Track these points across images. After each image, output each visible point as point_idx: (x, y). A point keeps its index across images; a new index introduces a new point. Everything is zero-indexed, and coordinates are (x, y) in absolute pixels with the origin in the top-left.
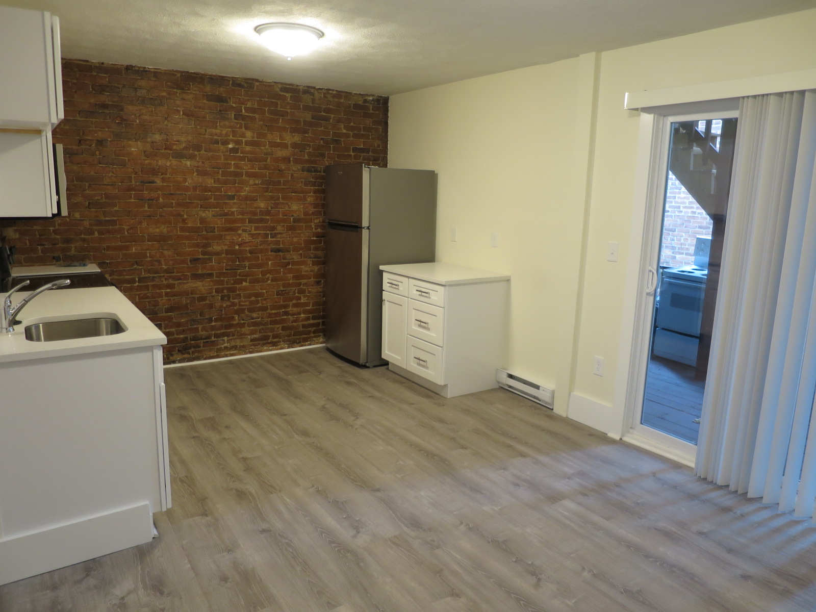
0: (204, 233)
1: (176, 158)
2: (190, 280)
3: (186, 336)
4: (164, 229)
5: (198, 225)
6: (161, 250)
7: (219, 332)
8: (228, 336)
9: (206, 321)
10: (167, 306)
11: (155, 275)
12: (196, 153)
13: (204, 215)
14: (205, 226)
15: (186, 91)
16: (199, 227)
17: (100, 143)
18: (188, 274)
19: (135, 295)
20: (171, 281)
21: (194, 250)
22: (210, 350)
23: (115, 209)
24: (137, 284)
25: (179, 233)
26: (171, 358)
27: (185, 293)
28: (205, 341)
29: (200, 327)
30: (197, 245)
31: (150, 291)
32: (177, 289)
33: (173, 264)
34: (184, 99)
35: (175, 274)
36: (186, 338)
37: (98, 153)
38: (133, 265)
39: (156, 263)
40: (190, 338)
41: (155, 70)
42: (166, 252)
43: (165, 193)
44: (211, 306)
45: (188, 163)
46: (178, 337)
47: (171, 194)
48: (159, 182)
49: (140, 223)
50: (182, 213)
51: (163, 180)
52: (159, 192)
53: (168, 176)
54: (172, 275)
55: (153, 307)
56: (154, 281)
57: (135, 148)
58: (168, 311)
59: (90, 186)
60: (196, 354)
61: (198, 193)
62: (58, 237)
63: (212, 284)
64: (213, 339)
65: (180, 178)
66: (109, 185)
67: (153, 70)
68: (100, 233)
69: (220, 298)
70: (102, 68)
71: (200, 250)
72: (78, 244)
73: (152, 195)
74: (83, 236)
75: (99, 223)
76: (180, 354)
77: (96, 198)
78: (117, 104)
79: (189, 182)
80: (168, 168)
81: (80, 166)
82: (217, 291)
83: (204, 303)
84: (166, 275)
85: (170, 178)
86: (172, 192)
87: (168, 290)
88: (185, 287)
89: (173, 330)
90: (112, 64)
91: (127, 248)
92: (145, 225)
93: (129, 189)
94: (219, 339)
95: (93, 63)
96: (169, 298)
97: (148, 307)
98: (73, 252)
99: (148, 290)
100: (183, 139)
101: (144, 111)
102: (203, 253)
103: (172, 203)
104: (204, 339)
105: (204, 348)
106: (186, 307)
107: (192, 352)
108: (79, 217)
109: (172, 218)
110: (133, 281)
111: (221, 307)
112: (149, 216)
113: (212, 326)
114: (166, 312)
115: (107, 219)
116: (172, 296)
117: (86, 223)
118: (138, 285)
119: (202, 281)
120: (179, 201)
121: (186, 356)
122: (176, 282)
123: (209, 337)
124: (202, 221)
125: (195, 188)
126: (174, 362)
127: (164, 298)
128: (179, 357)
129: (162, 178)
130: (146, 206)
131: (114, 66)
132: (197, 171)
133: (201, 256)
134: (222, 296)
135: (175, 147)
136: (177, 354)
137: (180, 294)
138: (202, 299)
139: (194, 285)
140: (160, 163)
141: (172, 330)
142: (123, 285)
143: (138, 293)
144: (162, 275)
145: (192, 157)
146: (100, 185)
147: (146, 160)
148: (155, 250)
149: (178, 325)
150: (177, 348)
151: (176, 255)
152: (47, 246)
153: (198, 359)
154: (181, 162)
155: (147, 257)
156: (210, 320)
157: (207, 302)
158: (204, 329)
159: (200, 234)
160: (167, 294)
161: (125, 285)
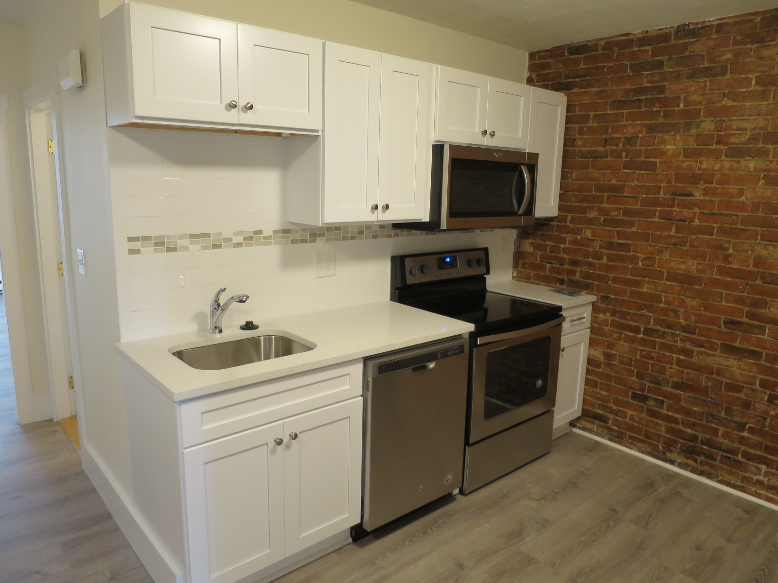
0: (759, 282)
1: (731, 157)
2: (718, 353)
3: (696, 433)
4: (692, 266)
5: (751, 268)
6: (682, 297)
7: (752, 451)
8: (768, 465)
9: (733, 425)
10: (675, 379)
11: (667, 330)
12: (769, 146)
13: (764, 252)
14: (762, 270)
15: (767, 44)
16: (750, 272)
17: (629, 141)
18: (717, 342)
19: (636, 350)
20: (688, 345)
21: (733, 307)
22: (731, 473)
23: (634, 229)
24: (642, 335)
25: (715, 276)
26: (668, 454)
27: (709, 370)
28: (725, 454)
29: (721, 430)
30: (742, 301)
31: (657, 350)
32: (695, 359)
33: (696, 322)
34: (762, 58)
35: (696, 337)
36: (696, 437)
37: (624, 154)
38: (640, 309)
39: (672, 314)
40: (702, 440)
41: (719, 22)
42: (688, 300)
43: (705, 211)
44: (747, 405)
45: (752, 164)
46: (683, 429)
47: (713, 214)
48: (698, 195)
49: (661, 252)
50: (726, 245)
51: (706, 192)
52: (697, 210)
53: (714, 185)
54: (691, 336)
55: (657, 374)
56: (664, 338)
57: (672, 145)
58: (676, 386)
59: (609, 198)
60: (706, 468)
61: (760, 214)
62: (566, 256)
63: (755, 369)
64: (740, 458)
65: (732, 188)
66: (629, 197)
67: (715, 23)
68: (610, 258)
69: (766, 397)
70: (646, 40)
71: (746, 309)
72: (585, 268)
73: (685, 214)
74: (590, 260)
75: (611, 246)
76: (683, 455)
77: (612, 214)
78: (657, 84)
79: (748, 196)
80: (715, 173)
81: (602, 171)
82: (763, 384)
83: (737, 395)
84: (683, 334)
85: (716, 188)
86: (716, 211)
87: (682, 357)
88: (709, 360)
89: (679, 417)
90: (659, 30)
91: (637, 284)
92: (666, 256)
93: (655, 203)
94: (751, 463)
95: (635, 34)
96: (682, 369)
97: (650, 371)
98: (577, 277)
99: (654, 348)
100: (748, 125)
101: (693, 89)
102: (751, 316)
103: (713, 228)
104: (724, 451)
105: (721, 465)
106: (705, 391)
107: (701, 461)
108: (590, 235)
109: (708, 250)
110: (637, 330)
111: (766, 413)
112: (675, 245)
113: (742, 438)
114: (673, 387)
115: (620, 241)
116: (686, 368)
117: (597, 244)
118: (642, 338)
119: (739, 360)
120: (725, 225)
121: (690, 462)
122: (696, 349)
123: (734, 452)
124: (759, 262)
125: (756, 207)
126: (672, 462)
127: (674, 366)
128: (680, 459)
129: (705, 189)
130: (673, 228)
131: (661, 32)
132: (765, 177)
133: (745, 320)
134: (770, 396)
135: (732, 140)
136: (678, 453)
137: (698, 368)
138: (734, 388)
139: (724, 362)
140: (704, 166)
141: (677, 416)
142: (624, 332)
143: (641, 348)
144: (677, 332)
145: (761, 154)
146: (621, 196)
147: (685, 161)
148: (674, 294)
149: (688, 413)
150: (679, 445)
151: (702, 309)
152: (554, 265)
153: (709, 476)
154: (739, 162)
155: (661, 302)
156: (741, 427)
157: (742, 396)
158: (726, 435)
159: (749, 282)
160: (679, 363)
161: (627, 333)
